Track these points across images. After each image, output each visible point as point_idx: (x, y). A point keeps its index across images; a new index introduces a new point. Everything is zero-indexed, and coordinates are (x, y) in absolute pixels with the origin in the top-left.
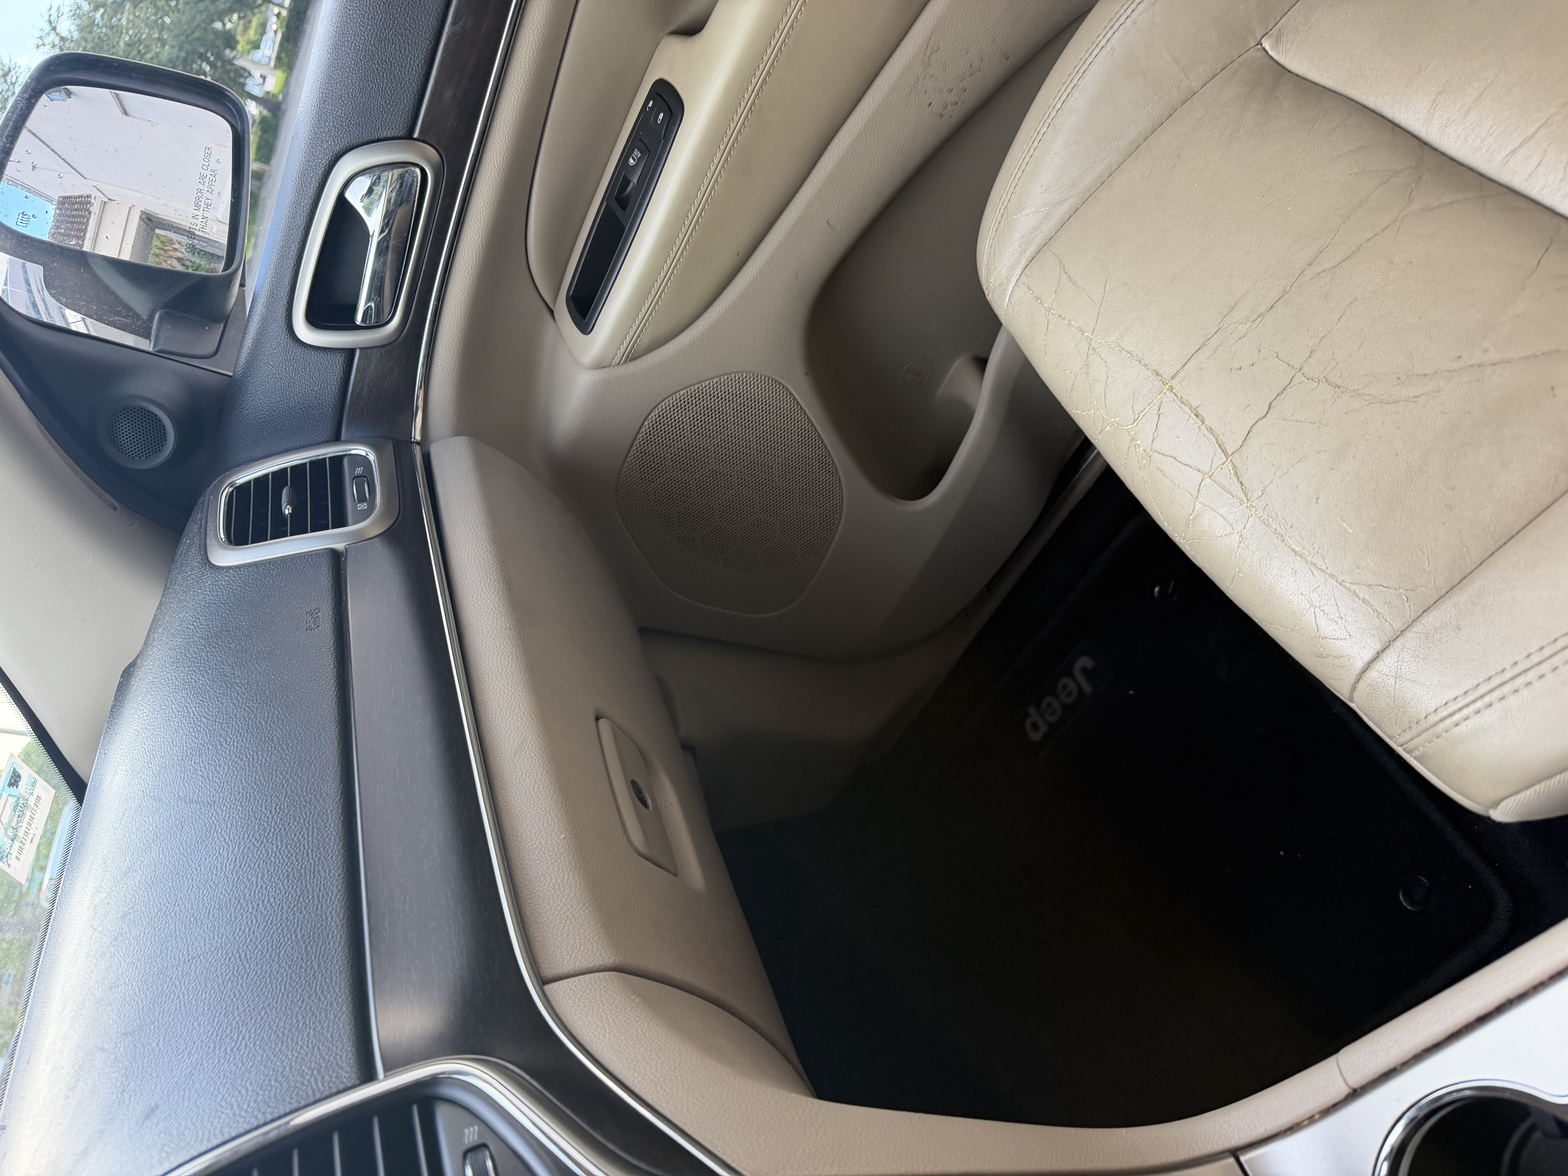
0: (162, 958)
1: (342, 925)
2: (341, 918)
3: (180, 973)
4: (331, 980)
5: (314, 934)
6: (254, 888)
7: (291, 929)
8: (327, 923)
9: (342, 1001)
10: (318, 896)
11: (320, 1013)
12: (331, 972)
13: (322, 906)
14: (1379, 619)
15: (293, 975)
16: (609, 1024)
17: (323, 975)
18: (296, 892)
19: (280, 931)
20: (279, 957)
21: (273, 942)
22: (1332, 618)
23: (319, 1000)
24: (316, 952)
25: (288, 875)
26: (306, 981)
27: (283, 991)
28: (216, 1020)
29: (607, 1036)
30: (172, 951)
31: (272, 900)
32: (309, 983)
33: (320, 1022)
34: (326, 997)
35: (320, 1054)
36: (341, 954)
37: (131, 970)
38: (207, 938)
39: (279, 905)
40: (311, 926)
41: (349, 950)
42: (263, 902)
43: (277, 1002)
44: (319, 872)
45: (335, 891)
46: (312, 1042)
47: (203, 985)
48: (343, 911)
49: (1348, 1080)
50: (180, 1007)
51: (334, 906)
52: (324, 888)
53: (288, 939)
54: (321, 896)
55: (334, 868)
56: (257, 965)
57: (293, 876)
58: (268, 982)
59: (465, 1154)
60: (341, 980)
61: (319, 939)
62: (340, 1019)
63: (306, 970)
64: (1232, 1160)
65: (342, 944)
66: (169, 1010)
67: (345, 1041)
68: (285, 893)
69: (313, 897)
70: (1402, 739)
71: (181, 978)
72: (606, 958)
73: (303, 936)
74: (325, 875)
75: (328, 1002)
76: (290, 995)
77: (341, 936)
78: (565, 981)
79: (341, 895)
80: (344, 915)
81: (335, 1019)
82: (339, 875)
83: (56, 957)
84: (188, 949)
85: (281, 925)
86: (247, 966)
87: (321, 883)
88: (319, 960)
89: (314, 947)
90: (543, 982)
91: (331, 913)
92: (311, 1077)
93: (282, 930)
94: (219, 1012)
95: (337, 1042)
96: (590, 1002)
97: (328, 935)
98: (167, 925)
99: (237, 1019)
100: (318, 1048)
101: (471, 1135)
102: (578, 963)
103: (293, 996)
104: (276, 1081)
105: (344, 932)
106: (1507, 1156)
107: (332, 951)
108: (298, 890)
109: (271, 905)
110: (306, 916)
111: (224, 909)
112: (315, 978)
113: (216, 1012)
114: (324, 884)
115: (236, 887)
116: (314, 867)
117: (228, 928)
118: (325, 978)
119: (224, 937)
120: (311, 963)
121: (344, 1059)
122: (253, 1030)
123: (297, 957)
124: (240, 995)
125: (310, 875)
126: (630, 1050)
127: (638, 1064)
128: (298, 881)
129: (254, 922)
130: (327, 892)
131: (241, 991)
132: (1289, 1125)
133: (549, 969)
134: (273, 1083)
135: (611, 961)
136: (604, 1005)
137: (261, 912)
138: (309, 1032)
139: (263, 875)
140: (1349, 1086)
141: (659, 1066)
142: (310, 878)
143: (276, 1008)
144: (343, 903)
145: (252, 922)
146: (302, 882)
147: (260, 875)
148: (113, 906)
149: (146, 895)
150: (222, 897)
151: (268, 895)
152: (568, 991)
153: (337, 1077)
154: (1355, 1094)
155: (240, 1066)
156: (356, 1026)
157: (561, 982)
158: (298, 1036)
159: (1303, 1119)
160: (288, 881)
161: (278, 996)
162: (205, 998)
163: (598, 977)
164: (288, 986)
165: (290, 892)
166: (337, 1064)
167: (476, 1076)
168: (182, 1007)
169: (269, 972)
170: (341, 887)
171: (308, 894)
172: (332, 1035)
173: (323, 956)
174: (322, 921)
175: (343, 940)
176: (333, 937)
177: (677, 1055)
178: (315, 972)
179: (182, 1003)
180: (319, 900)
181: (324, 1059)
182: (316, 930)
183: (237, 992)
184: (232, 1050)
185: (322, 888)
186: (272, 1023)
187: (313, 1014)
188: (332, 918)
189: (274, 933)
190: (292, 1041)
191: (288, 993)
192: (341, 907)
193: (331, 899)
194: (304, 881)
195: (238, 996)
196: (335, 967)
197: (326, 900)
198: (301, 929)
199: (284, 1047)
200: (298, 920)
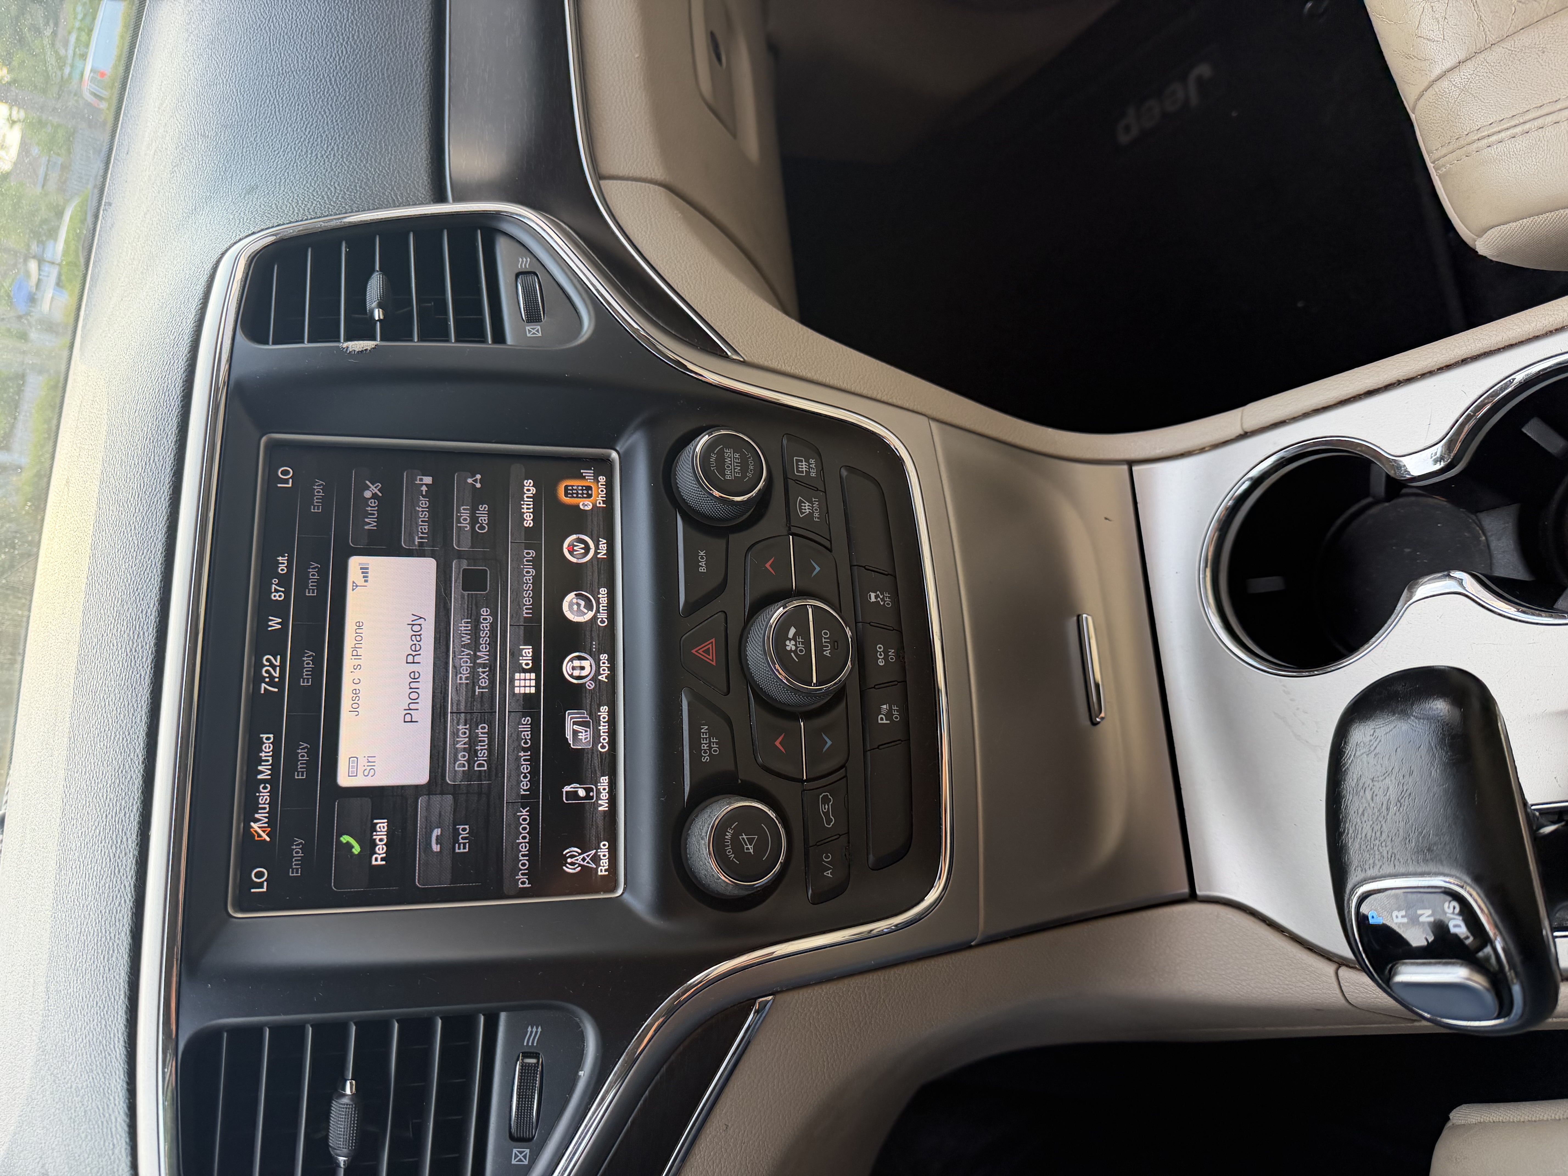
0: (258, 67)
1: (426, 75)
2: (426, 68)
3: (275, 83)
4: (413, 122)
5: (399, 77)
6: (345, 21)
7: (379, 68)
8: (412, 70)
9: (422, 140)
10: (405, 44)
11: (401, 146)
12: (413, 114)
13: (408, 54)
14: (1479, 27)
15: (378, 107)
16: (651, 225)
17: (405, 114)
18: (384, 34)
19: (368, 66)
20: (366, 89)
21: (361, 74)
22: (1437, 16)
23: (401, 134)
24: (400, 93)
25: (378, 17)
26: (390, 116)
27: (369, 119)
28: (308, 130)
29: (648, 233)
30: (267, 62)
31: (362, 37)
32: (393, 118)
33: (400, 152)
34: (407, 134)
35: (399, 176)
36: (423, 100)
37: (228, 72)
38: (300, 58)
39: (368, 43)
40: (397, 69)
41: (430, 99)
42: (353, 36)
43: (363, 127)
44: (407, 21)
45: (421, 43)
46: (393, 166)
47: (296, 98)
48: (427, 63)
49: (1244, 424)
50: (275, 112)
51: (419, 57)
52: (411, 38)
53: (375, 76)
54: (407, 44)
55: (422, 21)
56: (346, 91)
57: (383, 19)
58: (355, 108)
59: (517, 275)
60: (421, 123)
61: (403, 82)
62: (418, 153)
63: (390, 106)
64: (1125, 468)
65: (425, 92)
66: (264, 113)
67: (422, 172)
68: (375, 33)
69: (400, 43)
70: (1437, 155)
71: (275, 88)
72: (658, 173)
73: (389, 76)
74: (413, 25)
75: (408, 138)
76: (375, 124)
77: (424, 85)
78: (619, 182)
79: (426, 48)
80: (428, 67)
81: (414, 153)
82: (426, 29)
83: (148, 63)
84: (282, 64)
85: (369, 61)
86: (337, 90)
87: (408, 32)
88: (402, 101)
89: (399, 88)
90: (599, 177)
91: (416, 62)
92: (391, 191)
93: (370, 66)
94: (311, 124)
95: (415, 171)
96: (638, 203)
97: (412, 81)
98: (262, 38)
99: (327, 133)
100: (398, 172)
101: (524, 263)
102: (632, 171)
103: (377, 125)
104: (360, 187)
105: (427, 82)
106: (1340, 521)
107: (414, 96)
108: (387, 33)
109: (360, 40)
110: (393, 59)
111: (316, 34)
112: (398, 115)
113: (308, 123)
114: (411, 34)
115: (328, 16)
116: (403, 15)
117: (320, 52)
118: (407, 118)
119: (316, 60)
120: (395, 102)
121: (420, 185)
122: (341, 145)
123: (383, 94)
124: (330, 113)
125: (398, 21)
126: (665, 249)
127: (671, 260)
128: (387, 25)
129: (344, 53)
130: (413, 42)
131: (331, 111)
132: (1182, 452)
133: (606, 167)
134: (358, 188)
135: (662, 178)
136: (649, 210)
137: (351, 45)
138: (391, 158)
139: (354, 11)
140: (1243, 429)
141: (688, 266)
142: (398, 25)
143: (362, 132)
144: (428, 56)
145: (342, 52)
146: (390, 26)
147: (351, 10)
148: (208, 13)
149: (241, 6)
150: (314, 23)
151: (358, 31)
152: (620, 190)
153: (414, 196)
154: (1245, 435)
155: (329, 170)
156: (432, 163)
157: (615, 181)
158: (381, 159)
159: (1195, 449)
160: (377, 22)
161: (364, 122)
162: (298, 109)
163: (649, 187)
164: (373, 116)
165: (378, 33)
166: (415, 187)
167: (533, 221)
168: (277, 113)
169: (356, 100)
170: (427, 41)
171: (396, 39)
172: (410, 165)
173: (406, 99)
174: (408, 66)
175: (426, 89)
176: (416, 84)
177: (705, 264)
178: (398, 110)
179: (277, 110)
180: (405, 47)
181: (403, 181)
182: (401, 74)
183: (327, 110)
184: (322, 156)
185: (409, 37)
186: (358, 144)
187: (395, 144)
188: (417, 66)
189: (362, 66)
190: (376, 162)
191: (373, 122)
192: (426, 59)
193: (417, 49)
194: (392, 26)
195: (327, 114)
196: (416, 110)
197: (412, 49)
198: (387, 69)
199: (368, 165)
200: (385, 62)
